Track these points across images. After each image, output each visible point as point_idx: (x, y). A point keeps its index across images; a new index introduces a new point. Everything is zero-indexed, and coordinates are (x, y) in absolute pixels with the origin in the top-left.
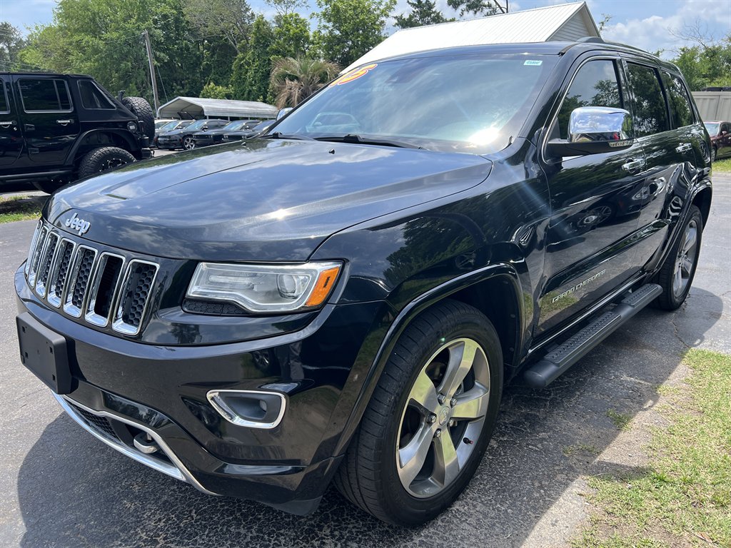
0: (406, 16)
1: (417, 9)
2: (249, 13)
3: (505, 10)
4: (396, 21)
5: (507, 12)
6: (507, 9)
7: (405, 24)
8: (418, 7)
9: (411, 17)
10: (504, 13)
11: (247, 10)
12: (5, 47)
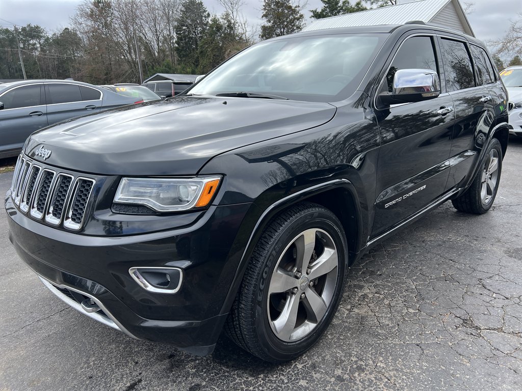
0: (319, 10)
1: (327, 5)
2: (206, 14)
3: (394, 3)
4: (312, 14)
5: (396, 4)
6: (396, 2)
7: (318, 16)
8: (328, 4)
9: (323, 11)
10: (393, 4)
11: (205, 11)
12: (37, 42)
